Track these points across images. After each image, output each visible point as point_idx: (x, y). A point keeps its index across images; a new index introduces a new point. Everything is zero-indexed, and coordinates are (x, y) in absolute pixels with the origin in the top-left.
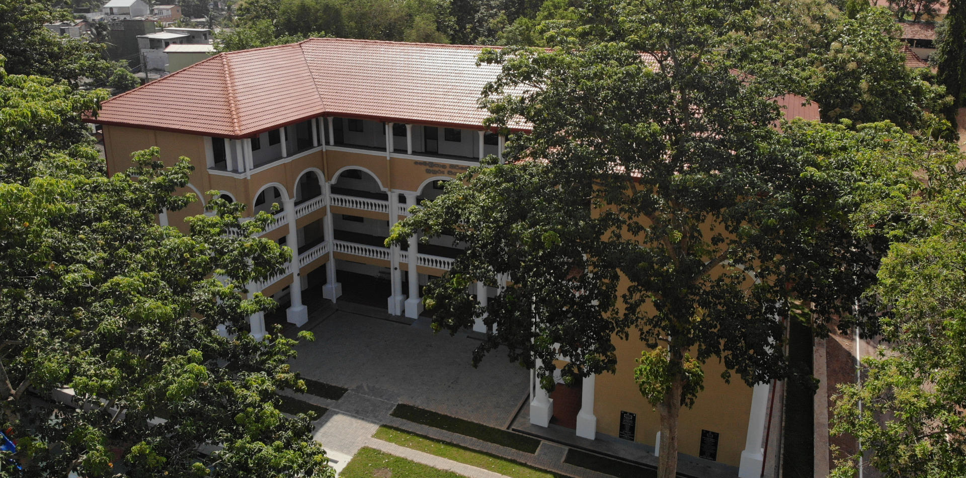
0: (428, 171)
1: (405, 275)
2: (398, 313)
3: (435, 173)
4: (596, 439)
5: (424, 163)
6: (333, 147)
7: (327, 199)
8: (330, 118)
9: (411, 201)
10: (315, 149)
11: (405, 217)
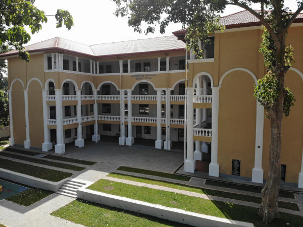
0: (137, 79)
1: (126, 126)
2: (123, 144)
3: (140, 79)
4: (219, 177)
5: (135, 76)
6: (98, 74)
7: (95, 97)
8: (98, 63)
9: (129, 93)
10: (91, 74)
11: (127, 101)
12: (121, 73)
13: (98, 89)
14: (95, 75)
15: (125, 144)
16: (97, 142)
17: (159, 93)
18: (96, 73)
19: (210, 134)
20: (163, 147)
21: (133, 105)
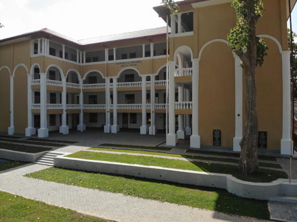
0: (122, 66)
3: (125, 66)
4: (201, 148)
5: (121, 63)
6: (85, 64)
7: (81, 86)
8: (84, 53)
9: (115, 81)
10: (77, 63)
11: (112, 88)
12: (107, 61)
13: (84, 78)
14: (81, 64)
15: (110, 131)
16: (82, 131)
17: (144, 79)
18: (83, 62)
19: (191, 107)
20: (148, 133)
21: (119, 92)
